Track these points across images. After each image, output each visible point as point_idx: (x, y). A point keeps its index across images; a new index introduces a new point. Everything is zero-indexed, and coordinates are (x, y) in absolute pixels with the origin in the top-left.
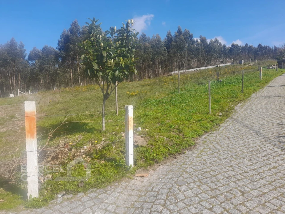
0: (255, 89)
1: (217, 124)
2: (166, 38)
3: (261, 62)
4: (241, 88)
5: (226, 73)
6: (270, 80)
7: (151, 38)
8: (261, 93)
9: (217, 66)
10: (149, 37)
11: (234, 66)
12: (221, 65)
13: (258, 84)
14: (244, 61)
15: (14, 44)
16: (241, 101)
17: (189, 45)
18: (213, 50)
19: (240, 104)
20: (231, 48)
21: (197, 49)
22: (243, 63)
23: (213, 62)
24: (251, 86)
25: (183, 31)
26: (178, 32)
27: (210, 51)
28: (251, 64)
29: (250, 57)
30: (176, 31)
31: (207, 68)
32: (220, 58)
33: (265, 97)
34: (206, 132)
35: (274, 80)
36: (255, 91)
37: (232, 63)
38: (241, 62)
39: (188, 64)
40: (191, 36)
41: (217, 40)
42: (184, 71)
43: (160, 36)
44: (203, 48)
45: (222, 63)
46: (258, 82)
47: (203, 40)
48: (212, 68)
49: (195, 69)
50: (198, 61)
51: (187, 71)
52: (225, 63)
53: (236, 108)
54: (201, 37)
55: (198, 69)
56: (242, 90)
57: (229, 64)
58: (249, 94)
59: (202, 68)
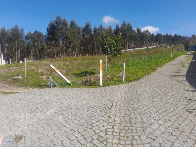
0: (167, 61)
1: (150, 73)
2: (115, 28)
3: (175, 46)
4: (160, 61)
5: (153, 53)
6: (176, 58)
7: (106, 28)
8: (169, 63)
9: (147, 48)
10: (104, 28)
11: (158, 48)
12: (150, 47)
13: (169, 59)
14: (165, 45)
15: (17, 28)
16: (160, 66)
17: (129, 34)
18: (145, 37)
19: (159, 67)
20: (157, 36)
21: (135, 36)
22: (164, 46)
23: (145, 45)
24: (165, 60)
25: (126, 24)
26: (123, 25)
27: (143, 38)
28: (169, 47)
29: (169, 43)
31: (141, 48)
32: (150, 42)
33: (171, 65)
34: (146, 75)
35: (178, 57)
36: (167, 62)
37: (157, 46)
38: (163, 46)
39: (129, 46)
40: (131, 28)
41: (148, 31)
42: (126, 50)
43: (112, 27)
44: (138, 35)
45: (151, 45)
46: (170, 58)
47: (139, 31)
48: (144, 49)
49: (133, 49)
50: (135, 44)
51: (128, 50)
52: (153, 46)
53: (157, 69)
54: (137, 28)
55: (135, 49)
56: (161, 62)
57: (155, 47)
58: (164, 63)
59: (138, 49)
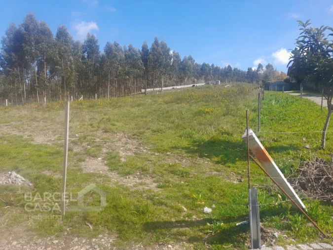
9: (194, 85)
12: (198, 85)
18: (187, 68)
20: (202, 68)
22: (219, 83)
25: (160, 42)
26: (155, 44)
27: (184, 69)
30: (153, 42)
31: (183, 86)
37: (207, 84)
38: (217, 83)
39: (165, 82)
40: (168, 50)
41: (191, 57)
42: (161, 89)
49: (172, 87)
51: (164, 89)
55: (175, 87)
57: (204, 84)
59: (178, 87)
